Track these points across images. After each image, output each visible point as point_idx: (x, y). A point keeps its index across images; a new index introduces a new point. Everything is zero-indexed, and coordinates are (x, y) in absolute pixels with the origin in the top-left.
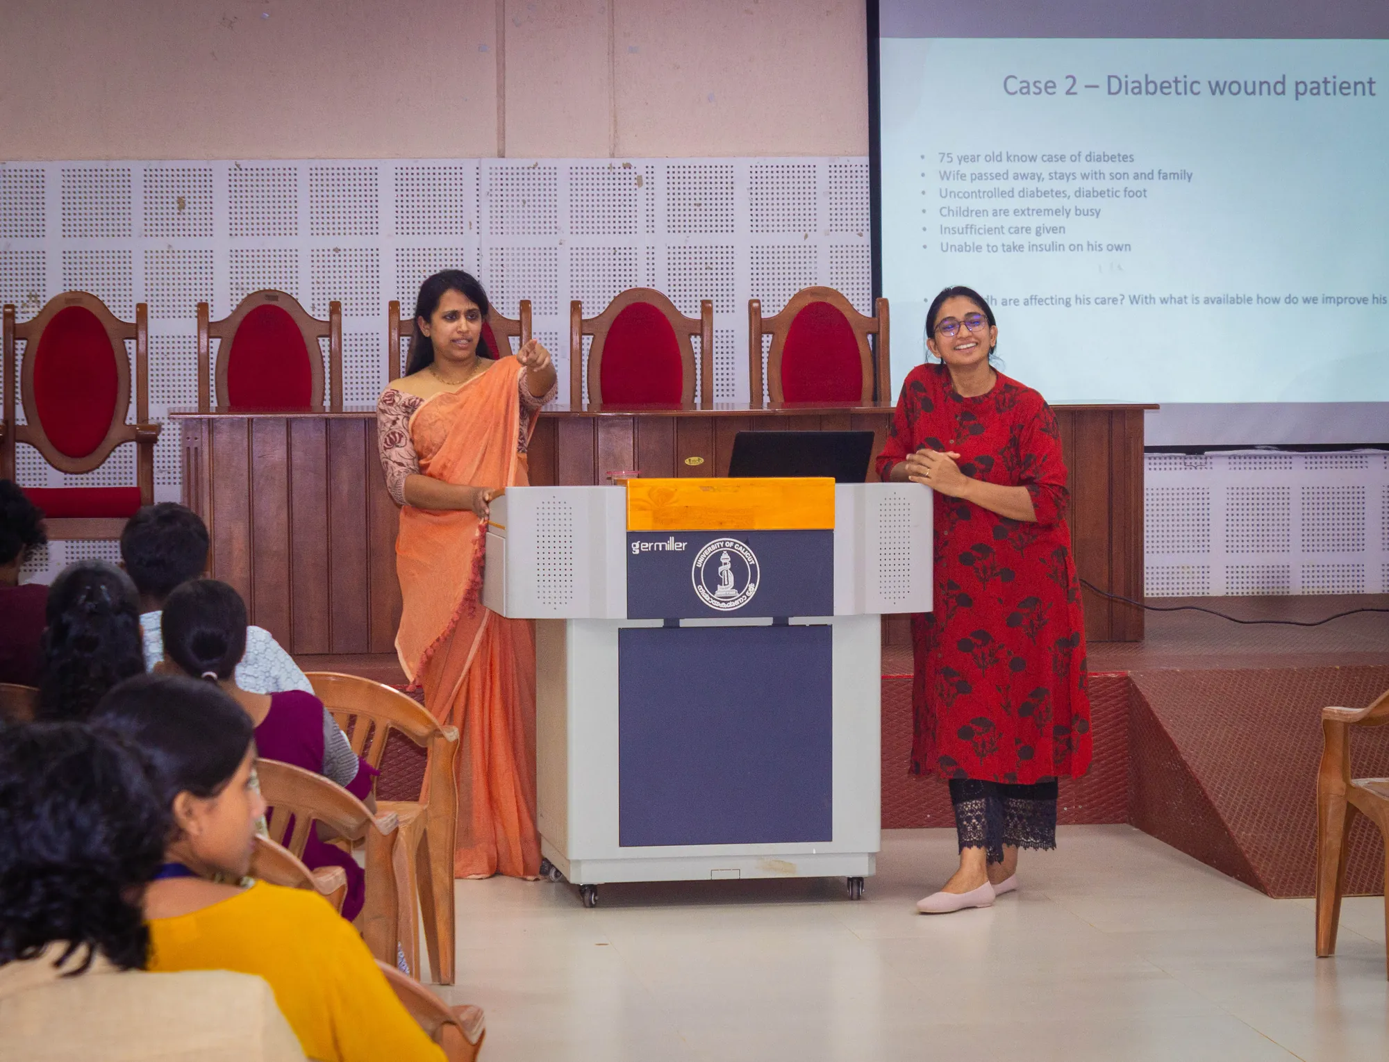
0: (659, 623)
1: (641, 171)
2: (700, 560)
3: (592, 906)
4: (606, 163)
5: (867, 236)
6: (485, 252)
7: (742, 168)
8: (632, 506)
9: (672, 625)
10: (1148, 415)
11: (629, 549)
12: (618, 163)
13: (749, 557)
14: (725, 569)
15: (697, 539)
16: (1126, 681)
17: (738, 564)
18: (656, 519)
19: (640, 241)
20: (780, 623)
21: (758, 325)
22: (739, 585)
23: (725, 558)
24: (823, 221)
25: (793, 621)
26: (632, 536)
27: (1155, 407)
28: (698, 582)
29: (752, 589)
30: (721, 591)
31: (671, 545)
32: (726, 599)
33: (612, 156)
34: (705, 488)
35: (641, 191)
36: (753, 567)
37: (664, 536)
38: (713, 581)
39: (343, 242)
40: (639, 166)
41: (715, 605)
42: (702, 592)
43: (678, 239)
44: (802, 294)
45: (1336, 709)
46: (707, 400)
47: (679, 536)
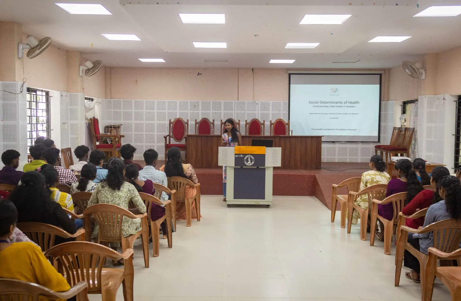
0: (240, 167)
1: (257, 103)
2: (246, 158)
3: (229, 207)
4: (252, 101)
5: (288, 112)
6: (236, 113)
7: (271, 102)
8: (235, 150)
9: (242, 167)
10: (322, 137)
11: (235, 156)
12: (254, 101)
13: (253, 158)
14: (249, 160)
15: (245, 155)
16: (314, 176)
17: (251, 159)
18: (239, 152)
19: (257, 112)
20: (258, 168)
21: (271, 124)
22: (251, 162)
23: (249, 158)
24: (282, 109)
25: (260, 167)
26: (236, 154)
27: (323, 136)
28: (245, 161)
29: (253, 163)
30: (248, 163)
31: (241, 156)
32: (249, 164)
33: (253, 100)
34: (246, 148)
35: (257, 105)
36: (253, 159)
37: (240, 154)
38: (247, 161)
39: (217, 112)
40: (257, 102)
41: (248, 165)
42: (246, 163)
43: (262, 112)
44: (277, 119)
45: (334, 185)
46: (264, 134)
47: (243, 154)
